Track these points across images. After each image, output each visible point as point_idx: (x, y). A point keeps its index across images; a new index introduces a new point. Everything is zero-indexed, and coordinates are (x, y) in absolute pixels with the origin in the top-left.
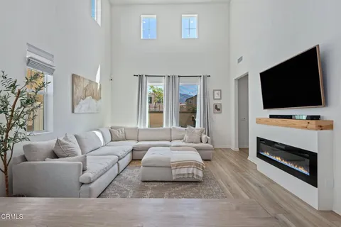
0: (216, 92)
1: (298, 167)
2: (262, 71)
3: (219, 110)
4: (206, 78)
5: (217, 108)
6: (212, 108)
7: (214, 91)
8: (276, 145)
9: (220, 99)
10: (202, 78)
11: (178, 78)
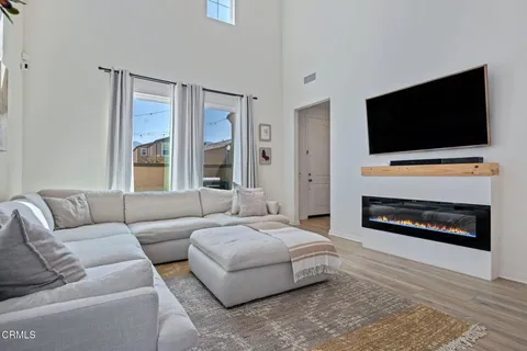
0: (263, 128)
1: (447, 228)
2: (370, 97)
3: (267, 158)
4: (251, 100)
5: (265, 156)
6: (258, 155)
7: (260, 126)
8: (406, 204)
9: (269, 140)
10: (244, 99)
11: (201, 92)
